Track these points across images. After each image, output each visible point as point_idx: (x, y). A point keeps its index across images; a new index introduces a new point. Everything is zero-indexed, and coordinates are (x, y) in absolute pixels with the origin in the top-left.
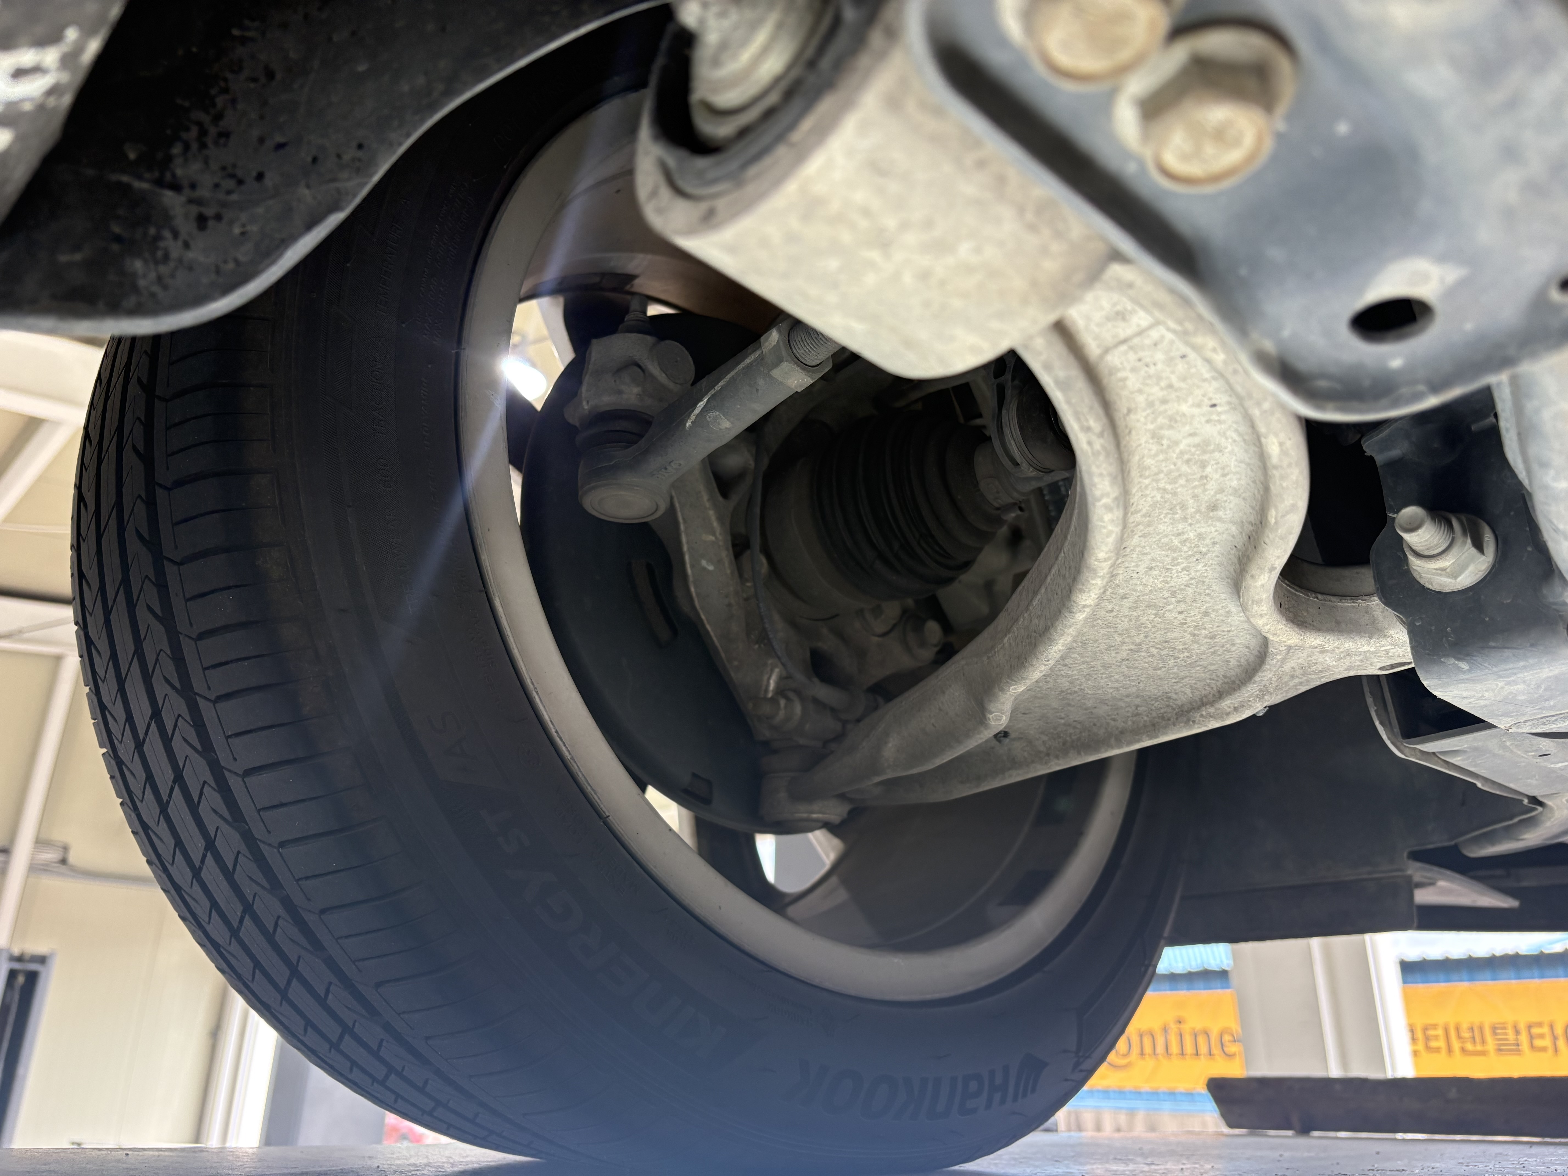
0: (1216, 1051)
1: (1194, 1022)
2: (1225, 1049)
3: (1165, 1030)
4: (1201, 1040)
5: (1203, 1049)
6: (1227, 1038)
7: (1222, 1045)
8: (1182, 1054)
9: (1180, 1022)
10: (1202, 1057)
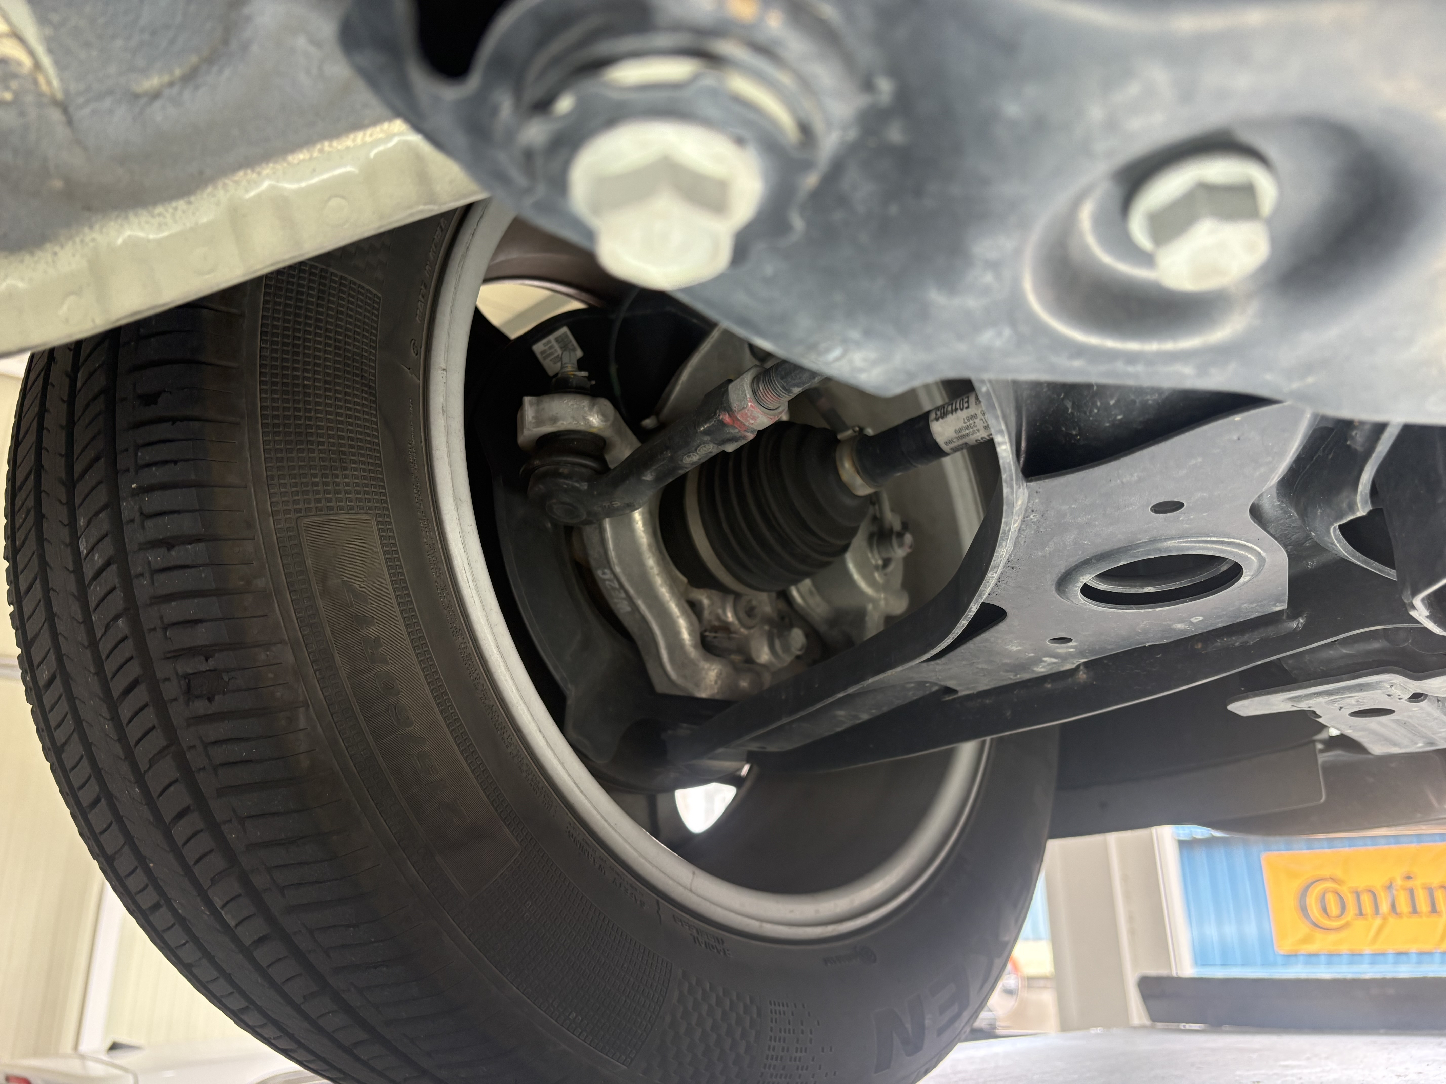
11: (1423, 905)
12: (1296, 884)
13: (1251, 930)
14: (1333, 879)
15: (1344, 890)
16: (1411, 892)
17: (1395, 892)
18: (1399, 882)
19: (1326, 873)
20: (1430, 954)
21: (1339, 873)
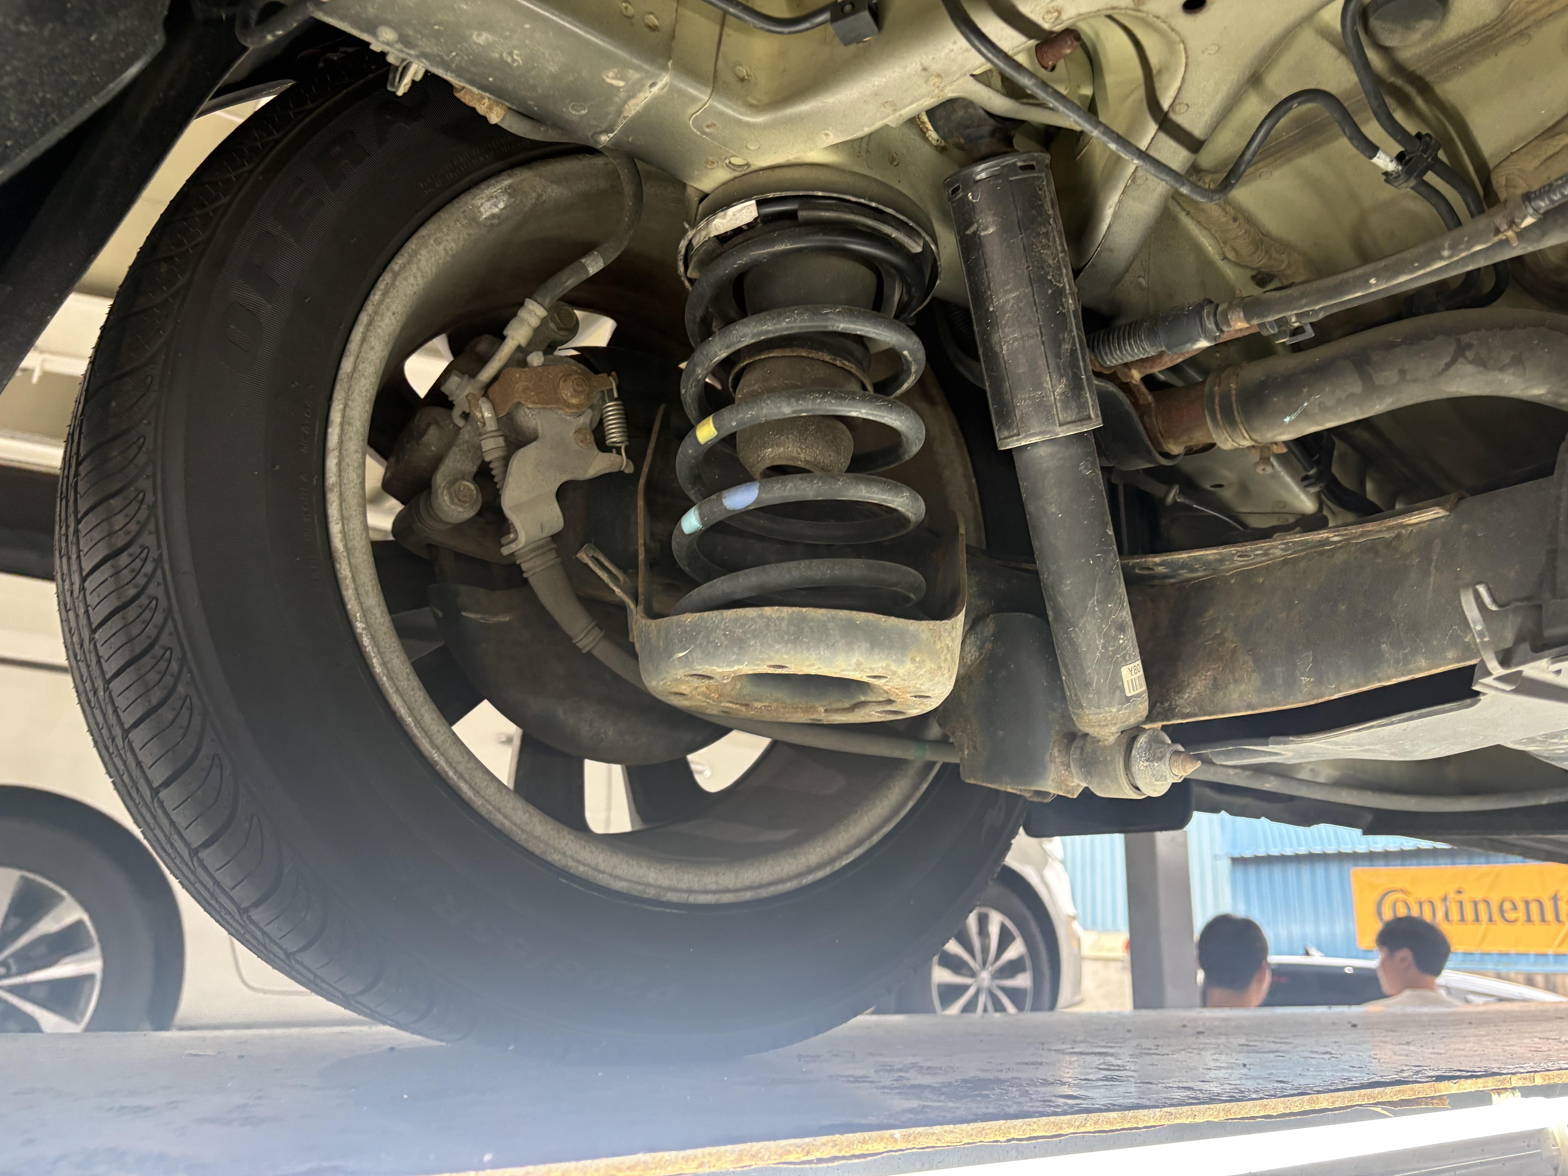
0: (1496, 916)
1: (1474, 892)
2: (1506, 915)
3: (1445, 899)
4: (1482, 907)
5: (1484, 916)
6: (1507, 906)
7: (1502, 911)
8: (1463, 919)
9: (1459, 892)
10: (1484, 923)
11: (1469, 914)
12: (1375, 895)
13: (1339, 929)
14: (1402, 891)
15: (1411, 900)
16: (1461, 903)
17: (1448, 903)
18: (1452, 895)
19: (1398, 885)
20: (1472, 954)
21: (1407, 886)
